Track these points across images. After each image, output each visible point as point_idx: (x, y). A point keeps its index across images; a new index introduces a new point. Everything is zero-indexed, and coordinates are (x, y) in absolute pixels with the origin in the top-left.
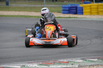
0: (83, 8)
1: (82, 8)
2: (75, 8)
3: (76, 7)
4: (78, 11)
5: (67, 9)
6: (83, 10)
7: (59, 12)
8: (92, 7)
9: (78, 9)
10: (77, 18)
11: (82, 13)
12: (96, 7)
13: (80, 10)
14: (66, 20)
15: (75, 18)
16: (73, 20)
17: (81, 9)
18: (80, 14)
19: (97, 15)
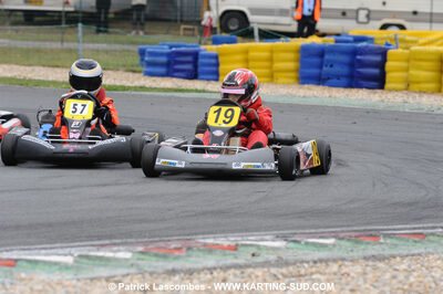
0: (220, 59)
1: (216, 57)
2: (189, 59)
3: (195, 55)
4: (200, 69)
5: (164, 59)
6: (217, 65)
7: (134, 72)
8: (252, 54)
9: (201, 60)
10: (204, 91)
11: (215, 77)
12: (265, 54)
13: (210, 65)
14: (170, 98)
15: (197, 91)
16: (195, 100)
17: (213, 61)
18: (208, 80)
19: (268, 82)
